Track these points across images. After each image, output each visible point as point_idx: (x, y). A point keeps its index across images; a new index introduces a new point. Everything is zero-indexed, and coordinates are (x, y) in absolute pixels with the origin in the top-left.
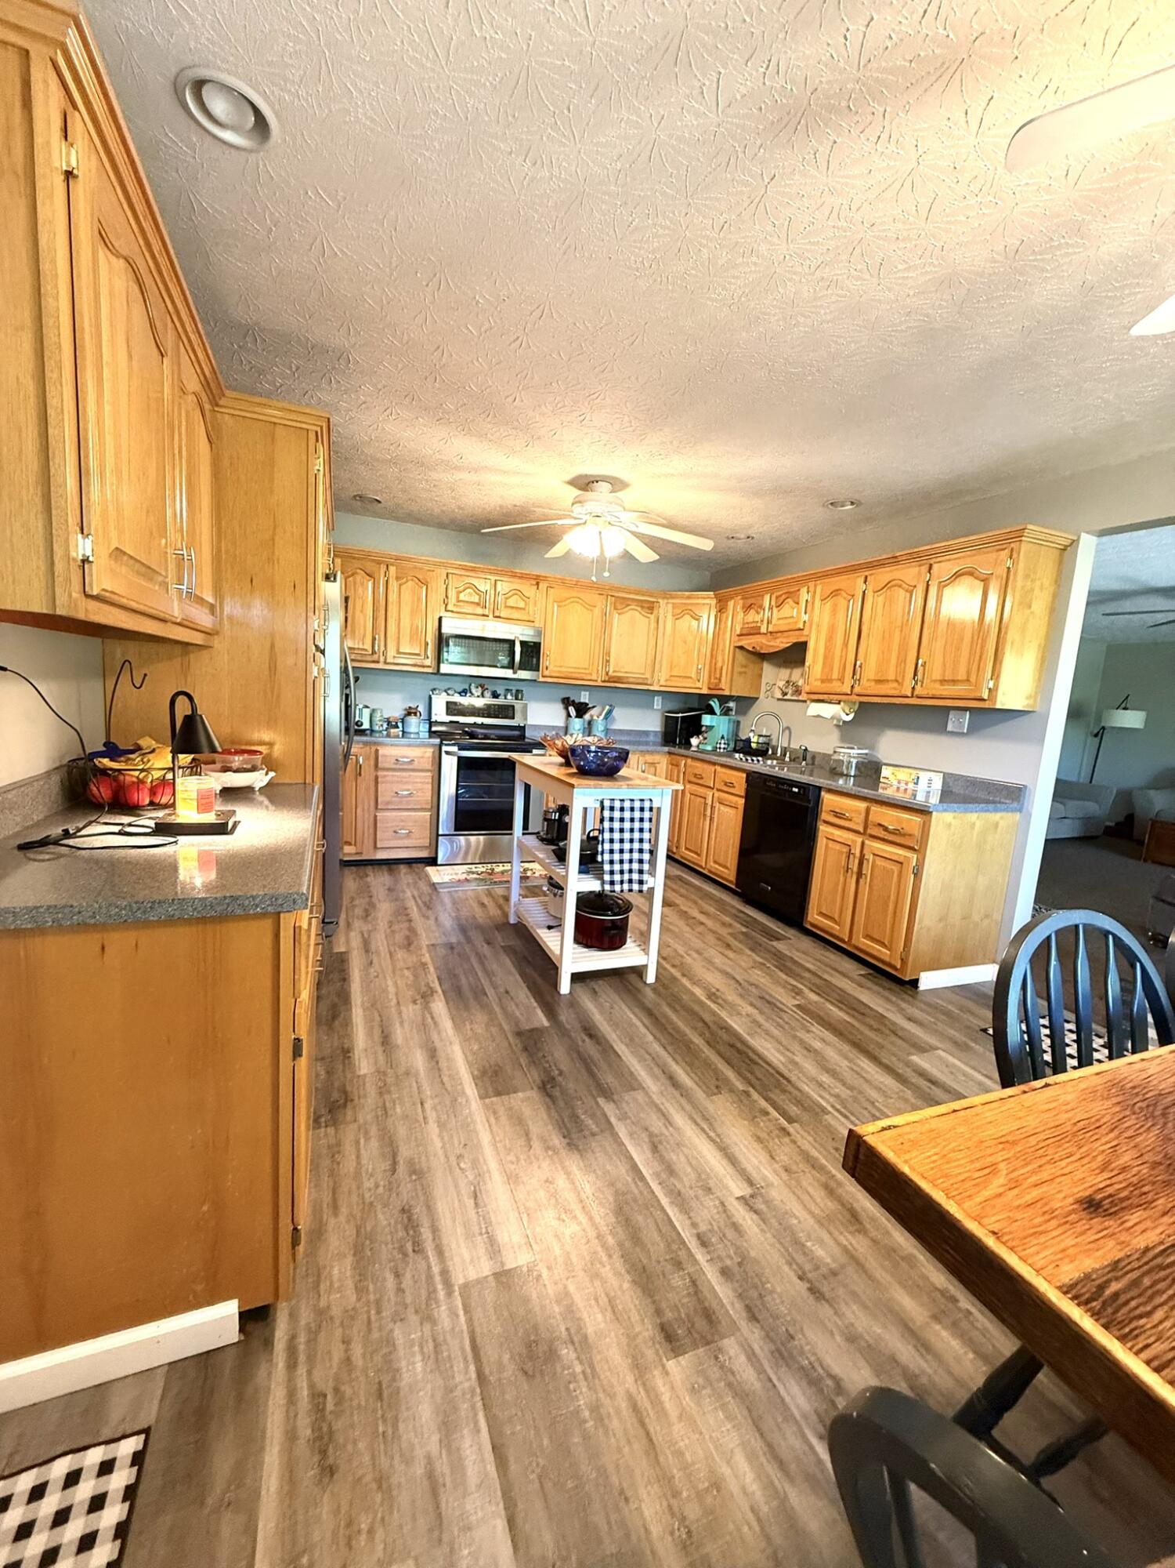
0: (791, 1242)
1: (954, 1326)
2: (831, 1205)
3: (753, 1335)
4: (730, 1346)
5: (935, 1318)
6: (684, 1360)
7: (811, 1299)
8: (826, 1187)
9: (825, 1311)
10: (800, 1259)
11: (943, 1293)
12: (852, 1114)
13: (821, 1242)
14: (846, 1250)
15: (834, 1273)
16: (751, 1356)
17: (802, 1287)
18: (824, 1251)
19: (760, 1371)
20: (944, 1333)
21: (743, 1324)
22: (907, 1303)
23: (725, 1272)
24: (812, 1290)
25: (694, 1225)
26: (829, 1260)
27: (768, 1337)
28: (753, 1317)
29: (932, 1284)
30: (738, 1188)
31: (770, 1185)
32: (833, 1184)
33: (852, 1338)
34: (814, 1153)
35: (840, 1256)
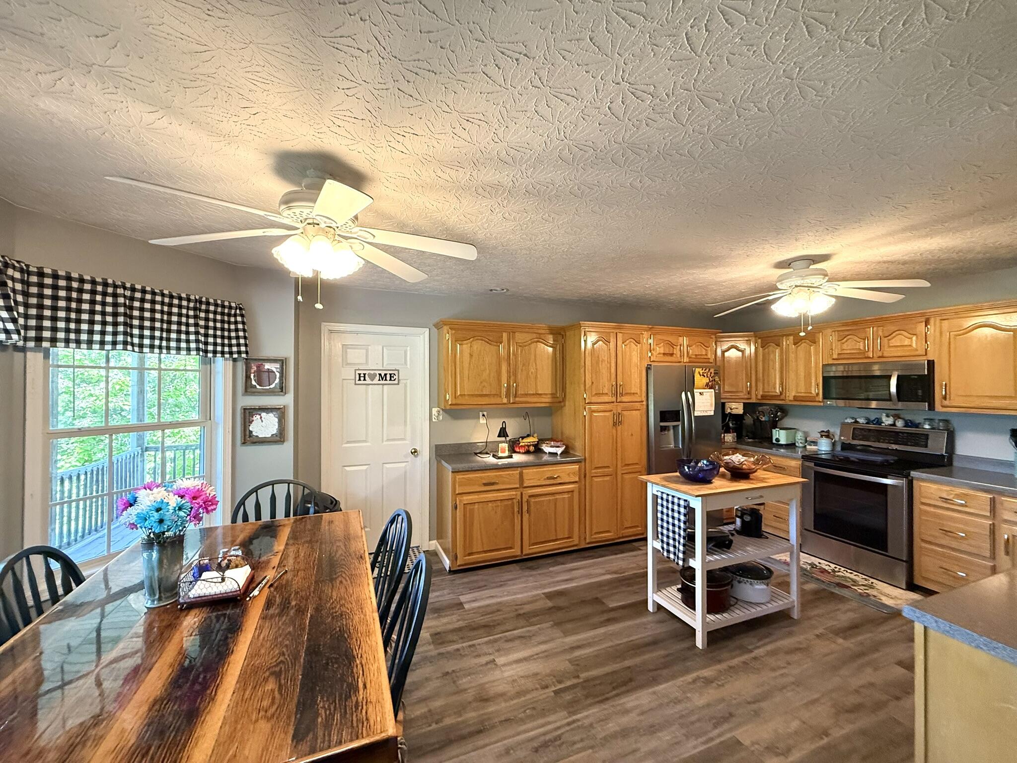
0: (469, 672)
1: (424, 716)
3: (434, 653)
4: (432, 647)
5: (430, 711)
6: (429, 637)
7: (444, 671)
8: (503, 694)
9: (439, 675)
10: (462, 673)
13: (470, 682)
14: (465, 690)
15: (454, 682)
16: (427, 651)
17: (450, 670)
18: (464, 682)
19: (422, 652)
20: (423, 711)
21: (437, 651)
22: (438, 703)
23: (458, 650)
24: (448, 673)
25: (479, 644)
26: (460, 682)
27: (432, 657)
28: (439, 654)
29: (446, 717)
31: (502, 672)
32: (505, 698)
33: (427, 679)
34: (529, 696)
35: (462, 687)
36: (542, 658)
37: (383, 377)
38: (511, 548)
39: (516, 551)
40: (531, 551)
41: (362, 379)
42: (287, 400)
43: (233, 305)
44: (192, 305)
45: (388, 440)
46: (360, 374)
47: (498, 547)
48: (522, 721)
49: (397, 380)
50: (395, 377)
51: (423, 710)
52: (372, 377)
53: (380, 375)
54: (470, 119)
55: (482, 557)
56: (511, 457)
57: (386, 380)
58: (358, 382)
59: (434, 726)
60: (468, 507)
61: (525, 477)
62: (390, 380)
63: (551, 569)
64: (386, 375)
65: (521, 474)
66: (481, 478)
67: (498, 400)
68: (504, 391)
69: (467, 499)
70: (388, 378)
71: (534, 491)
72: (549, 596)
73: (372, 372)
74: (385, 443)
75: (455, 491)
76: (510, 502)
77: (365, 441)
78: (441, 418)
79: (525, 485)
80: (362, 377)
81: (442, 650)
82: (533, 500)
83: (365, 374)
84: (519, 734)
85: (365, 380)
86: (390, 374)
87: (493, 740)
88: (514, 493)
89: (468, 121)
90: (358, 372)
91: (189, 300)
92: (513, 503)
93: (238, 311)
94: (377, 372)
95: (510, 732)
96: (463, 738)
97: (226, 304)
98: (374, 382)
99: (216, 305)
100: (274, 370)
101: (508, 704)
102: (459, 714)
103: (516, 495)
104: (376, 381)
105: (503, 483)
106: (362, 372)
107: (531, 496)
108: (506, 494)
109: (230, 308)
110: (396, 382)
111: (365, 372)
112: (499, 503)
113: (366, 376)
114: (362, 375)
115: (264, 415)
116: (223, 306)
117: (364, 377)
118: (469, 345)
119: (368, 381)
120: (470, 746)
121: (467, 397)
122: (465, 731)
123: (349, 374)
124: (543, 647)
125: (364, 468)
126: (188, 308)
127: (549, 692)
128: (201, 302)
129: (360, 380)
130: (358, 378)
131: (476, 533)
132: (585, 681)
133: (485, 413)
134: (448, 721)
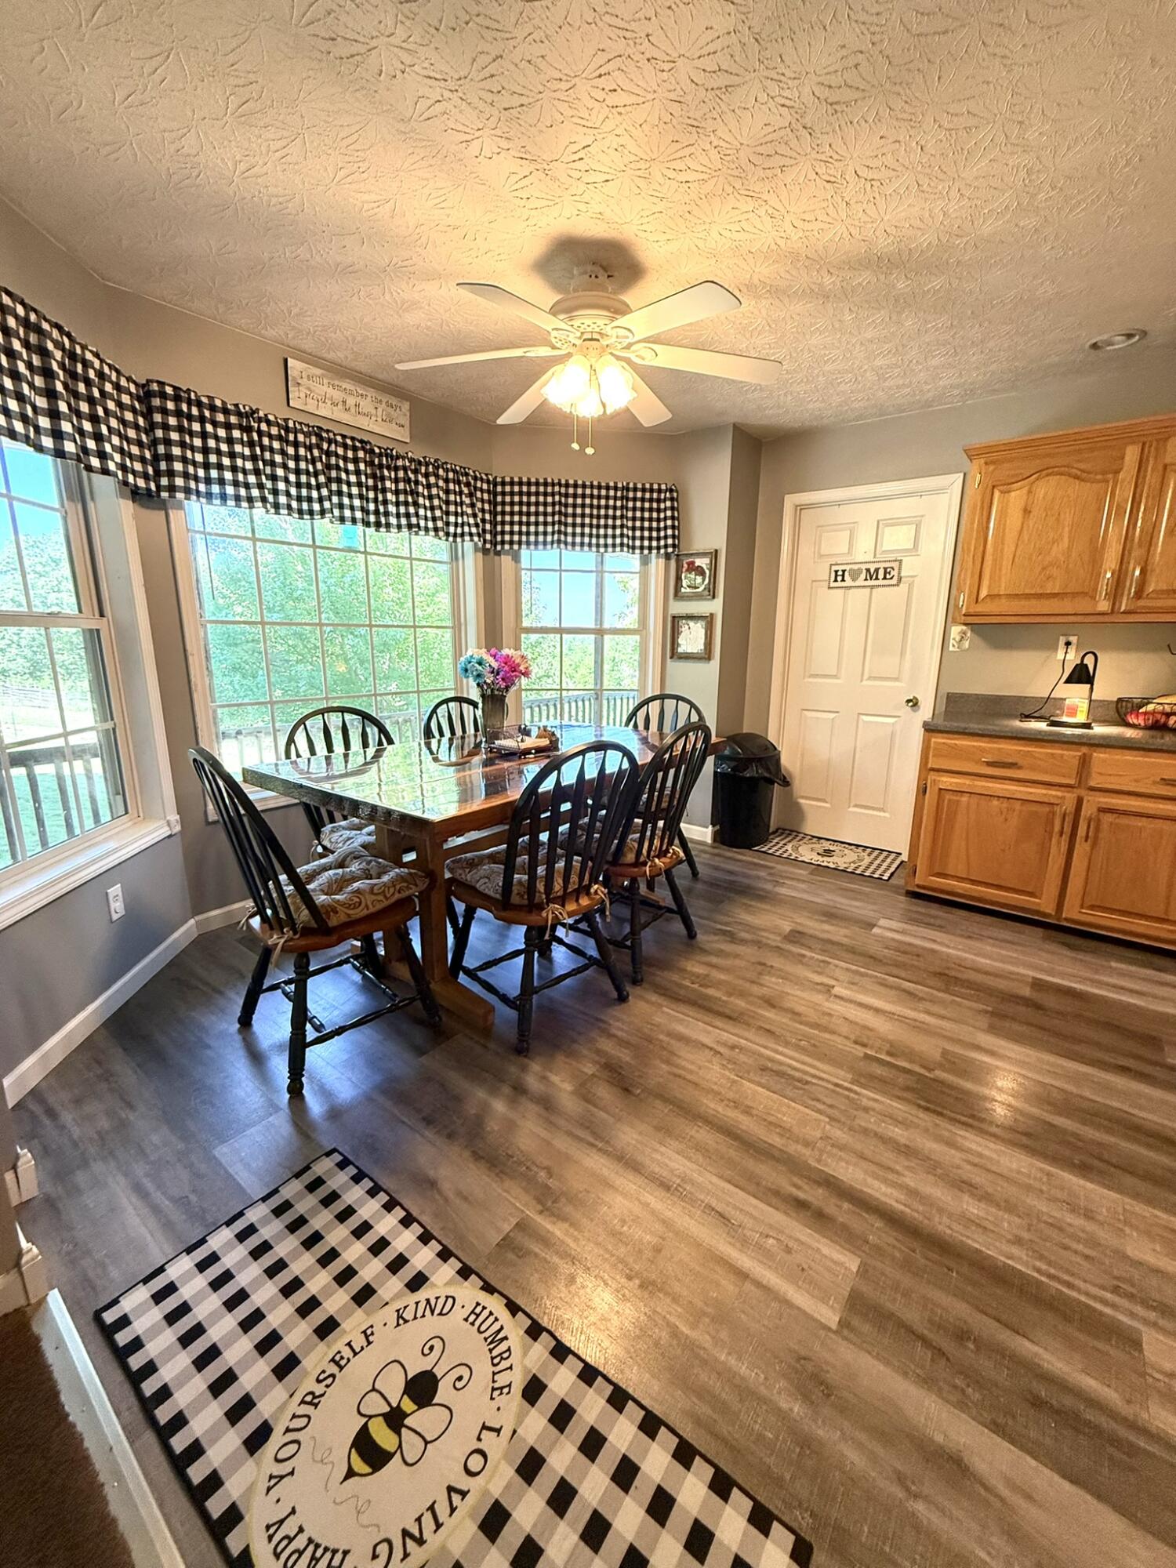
0: (788, 977)
1: (698, 976)
2: (787, 1005)
5: (707, 975)
7: (763, 961)
8: (798, 1014)
9: (754, 960)
10: (777, 972)
11: (707, 986)
12: (833, 1091)
13: (776, 984)
14: (762, 985)
15: (760, 974)
17: (769, 964)
18: (768, 979)
21: (779, 945)
22: (723, 977)
23: (804, 956)
24: (764, 964)
26: (766, 977)
27: (768, 945)
28: (778, 947)
29: (714, 988)
30: (837, 990)
31: (827, 1000)
32: (796, 1017)
34: (827, 1036)
35: (762, 982)
36: (909, 1025)
37: (872, 575)
38: (1031, 894)
39: (1045, 904)
40: (1083, 918)
41: (840, 578)
42: (716, 607)
43: (663, 487)
44: (619, 494)
45: (870, 678)
46: (836, 572)
47: (1002, 884)
48: (787, 1044)
49: (895, 578)
50: (892, 573)
51: (701, 971)
52: (855, 575)
53: (868, 570)
54: (602, 71)
55: (963, 888)
56: (1087, 726)
57: (877, 579)
58: (833, 584)
59: (696, 986)
60: (948, 796)
61: (1095, 768)
62: (885, 578)
63: (1113, 964)
64: (877, 570)
65: (1085, 762)
66: (983, 750)
67: (1083, 605)
68: (1103, 589)
69: (947, 781)
70: (881, 576)
71: (1114, 801)
72: (1038, 984)
73: (856, 567)
74: (864, 683)
75: (927, 763)
76: (1047, 809)
77: (835, 677)
78: (966, 644)
79: (1092, 783)
80: (840, 576)
81: (783, 946)
82: (1107, 818)
83: (844, 571)
84: (765, 1047)
85: (843, 580)
86: (885, 569)
87: (732, 1031)
88: (1059, 794)
89: (600, 76)
90: (834, 568)
91: (616, 488)
92: (1054, 814)
93: (668, 495)
94: (864, 567)
95: (762, 1041)
96: (709, 1010)
97: (655, 487)
98: (857, 583)
99: (644, 490)
100: (704, 567)
101: (790, 1023)
102: (730, 995)
103: (1063, 798)
104: (860, 582)
105: (1033, 768)
106: (840, 568)
107: (1102, 810)
108: (1038, 792)
109: (659, 491)
110: (894, 581)
111: (843, 567)
112: (1017, 805)
113: (846, 573)
114: (840, 573)
115: (691, 624)
116: (652, 491)
117: (843, 576)
118: (1025, 491)
119: (848, 582)
120: (706, 1019)
121: (1004, 601)
122: (715, 1008)
123: (823, 573)
124: (923, 1017)
125: (832, 716)
126: (615, 498)
127: (860, 1051)
128: (628, 489)
129: (836, 581)
130: (833, 578)
131: (958, 843)
132: (934, 1080)
133: (1074, 639)
134: (711, 992)
